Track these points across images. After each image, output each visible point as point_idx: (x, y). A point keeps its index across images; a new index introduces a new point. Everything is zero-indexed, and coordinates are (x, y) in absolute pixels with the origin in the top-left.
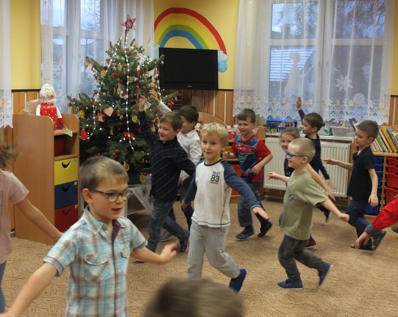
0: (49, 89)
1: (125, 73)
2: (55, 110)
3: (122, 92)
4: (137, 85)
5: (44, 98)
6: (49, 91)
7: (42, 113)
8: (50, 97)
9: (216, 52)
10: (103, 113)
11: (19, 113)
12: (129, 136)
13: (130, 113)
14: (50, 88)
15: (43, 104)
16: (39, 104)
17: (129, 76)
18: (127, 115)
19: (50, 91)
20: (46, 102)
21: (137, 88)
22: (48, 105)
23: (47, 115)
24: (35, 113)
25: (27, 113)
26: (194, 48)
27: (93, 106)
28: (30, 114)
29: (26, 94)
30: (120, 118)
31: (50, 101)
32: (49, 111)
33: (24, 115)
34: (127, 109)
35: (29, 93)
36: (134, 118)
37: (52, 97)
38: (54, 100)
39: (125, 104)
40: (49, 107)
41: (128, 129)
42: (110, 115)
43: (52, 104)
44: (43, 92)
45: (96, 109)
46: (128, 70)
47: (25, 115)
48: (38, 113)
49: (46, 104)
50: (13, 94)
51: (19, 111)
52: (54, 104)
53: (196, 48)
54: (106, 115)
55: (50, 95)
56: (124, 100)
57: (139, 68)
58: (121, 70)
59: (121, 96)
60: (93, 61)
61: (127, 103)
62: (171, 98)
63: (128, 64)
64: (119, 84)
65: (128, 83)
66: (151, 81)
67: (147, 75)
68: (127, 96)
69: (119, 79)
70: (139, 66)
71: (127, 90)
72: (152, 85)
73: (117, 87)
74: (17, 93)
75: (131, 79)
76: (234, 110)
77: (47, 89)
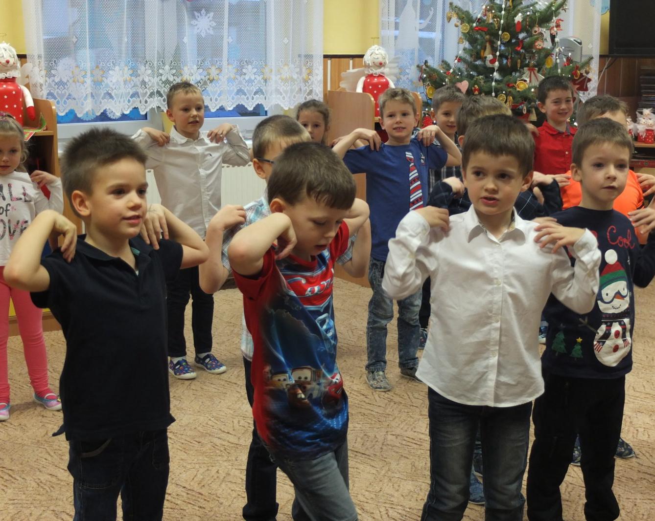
0: (377, 52)
1: (496, 26)
2: (386, 84)
3: (490, 57)
4: (518, 46)
5: (368, 66)
6: (376, 57)
7: (365, 89)
8: (378, 64)
11: (338, 90)
14: (380, 51)
15: (367, 76)
16: (362, 76)
17: (504, 31)
19: (379, 56)
20: (371, 72)
21: (517, 50)
22: (375, 77)
23: (371, 91)
24: (355, 89)
25: (344, 89)
28: (348, 91)
29: (352, 61)
31: (378, 71)
32: (375, 86)
33: (341, 93)
34: (494, 84)
35: (357, 60)
37: (381, 65)
40: (376, 79)
43: (380, 76)
44: (367, 59)
46: (502, 21)
48: (359, 90)
49: (371, 76)
50: (329, 62)
52: (385, 76)
55: (377, 61)
56: (492, 70)
57: (519, 18)
58: (491, 21)
59: (488, 64)
60: (460, 9)
61: (496, 75)
62: (577, 68)
63: (503, 12)
64: (488, 45)
65: (499, 43)
66: (537, 39)
67: (536, 29)
68: (497, 64)
69: (488, 37)
70: (520, 14)
71: (498, 53)
72: (539, 45)
73: (485, 49)
74: (337, 59)
75: (507, 36)
77: (374, 53)
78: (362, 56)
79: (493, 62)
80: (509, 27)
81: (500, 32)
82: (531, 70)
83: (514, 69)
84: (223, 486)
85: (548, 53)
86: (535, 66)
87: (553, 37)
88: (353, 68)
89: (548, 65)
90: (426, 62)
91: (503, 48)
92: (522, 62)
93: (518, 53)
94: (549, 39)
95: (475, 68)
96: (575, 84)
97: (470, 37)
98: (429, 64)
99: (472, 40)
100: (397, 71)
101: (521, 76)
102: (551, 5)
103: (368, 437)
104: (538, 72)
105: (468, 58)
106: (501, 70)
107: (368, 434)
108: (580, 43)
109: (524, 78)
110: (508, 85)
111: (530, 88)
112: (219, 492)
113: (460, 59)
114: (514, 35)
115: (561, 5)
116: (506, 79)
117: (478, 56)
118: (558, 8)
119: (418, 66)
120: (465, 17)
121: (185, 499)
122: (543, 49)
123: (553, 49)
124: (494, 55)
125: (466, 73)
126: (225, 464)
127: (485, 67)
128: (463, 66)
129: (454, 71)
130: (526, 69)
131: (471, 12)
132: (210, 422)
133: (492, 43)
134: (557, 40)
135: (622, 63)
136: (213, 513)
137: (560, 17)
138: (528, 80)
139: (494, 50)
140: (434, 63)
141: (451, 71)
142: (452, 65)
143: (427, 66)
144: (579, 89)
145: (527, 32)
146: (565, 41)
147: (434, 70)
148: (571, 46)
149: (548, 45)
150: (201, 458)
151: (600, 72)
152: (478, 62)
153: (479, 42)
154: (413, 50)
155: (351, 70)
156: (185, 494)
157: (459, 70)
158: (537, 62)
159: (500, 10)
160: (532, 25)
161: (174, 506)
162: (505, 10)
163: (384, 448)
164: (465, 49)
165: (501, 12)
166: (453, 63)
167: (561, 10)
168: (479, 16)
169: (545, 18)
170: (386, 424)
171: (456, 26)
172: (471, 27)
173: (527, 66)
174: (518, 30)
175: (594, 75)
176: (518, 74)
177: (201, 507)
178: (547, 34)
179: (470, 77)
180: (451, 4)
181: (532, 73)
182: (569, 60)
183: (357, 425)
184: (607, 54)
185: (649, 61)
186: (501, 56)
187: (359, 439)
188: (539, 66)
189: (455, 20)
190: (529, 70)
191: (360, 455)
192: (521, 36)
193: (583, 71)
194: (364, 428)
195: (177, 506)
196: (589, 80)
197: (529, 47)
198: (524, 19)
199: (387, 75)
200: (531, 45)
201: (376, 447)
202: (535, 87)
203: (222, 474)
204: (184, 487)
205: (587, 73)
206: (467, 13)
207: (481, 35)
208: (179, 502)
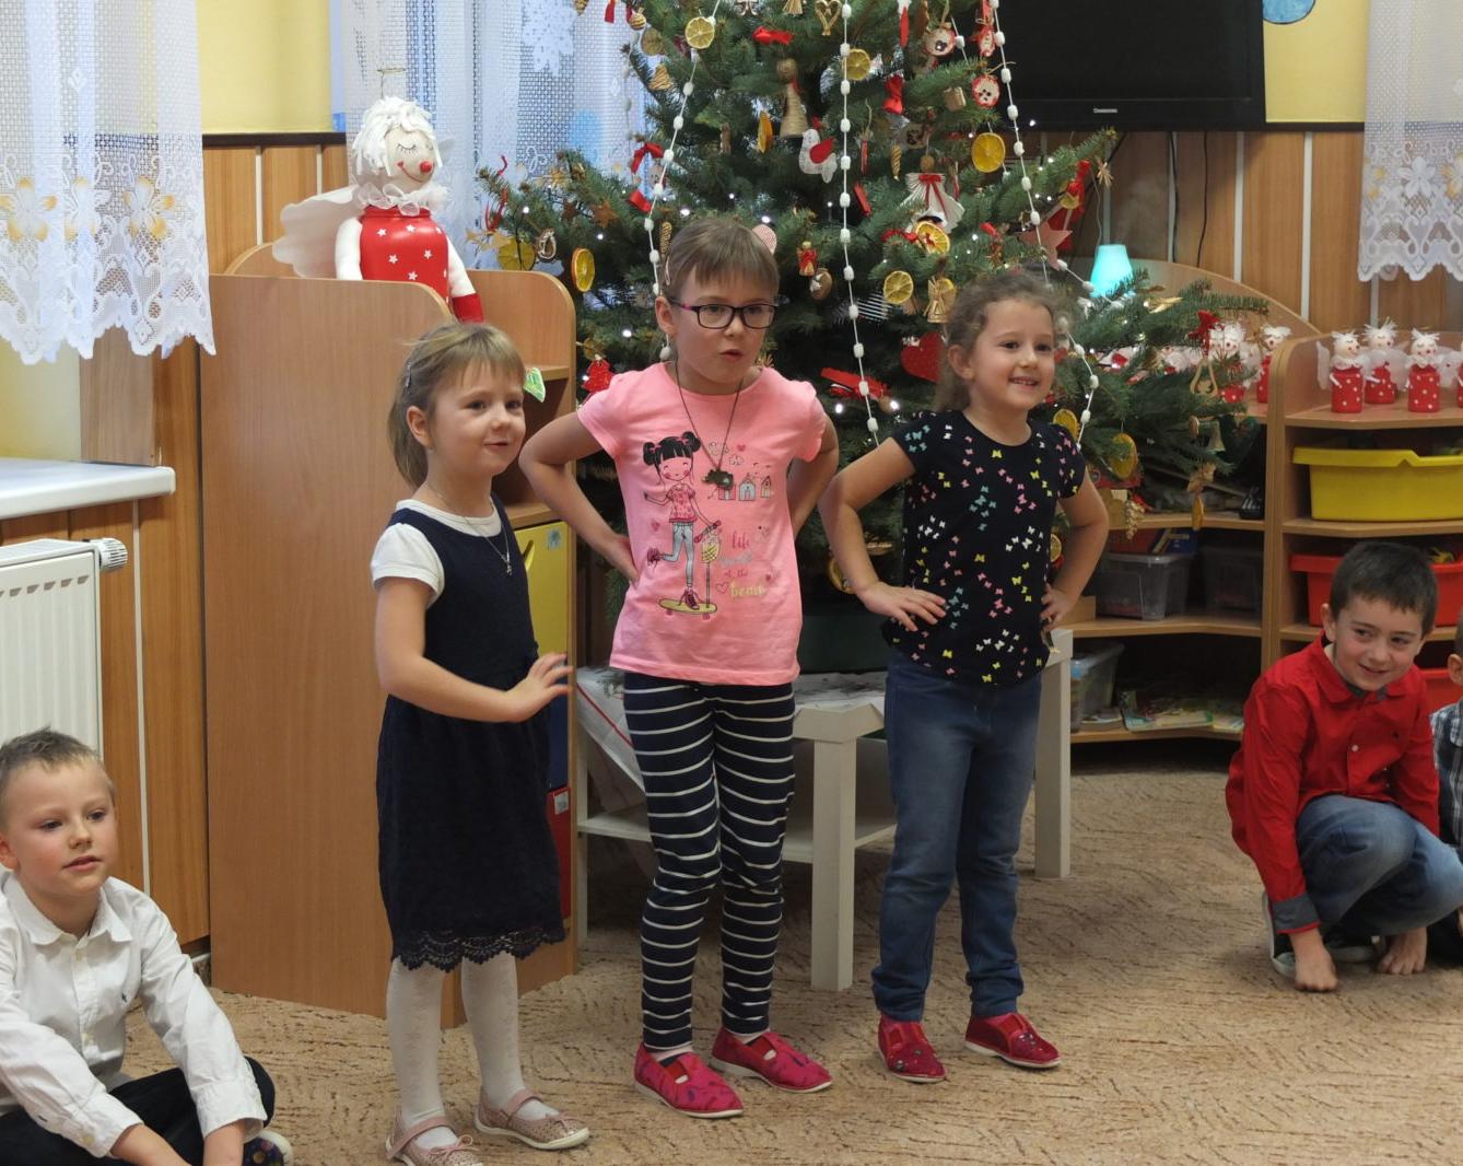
0: (407, 125)
1: (827, 27)
2: (442, 249)
3: (812, 136)
4: (890, 94)
5: (377, 179)
6: (407, 141)
7: (366, 267)
8: (415, 170)
11: (232, 273)
12: (864, 388)
13: (865, 258)
14: (414, 120)
15: (371, 216)
16: (350, 216)
17: (852, 43)
18: (849, 272)
19: (416, 139)
20: (393, 200)
21: (891, 111)
22: (406, 219)
23: (399, 273)
24: (330, 267)
25: (289, 268)
27: (649, 224)
28: (302, 276)
29: (258, 159)
30: (815, 285)
31: (415, 197)
32: (410, 252)
33: (270, 282)
34: (845, 234)
35: (275, 152)
36: (898, 287)
37: (427, 171)
38: (432, 193)
39: (837, 209)
40: (410, 228)
41: (859, 350)
43: (425, 214)
44: (375, 148)
45: (664, 239)
46: (847, 10)
47: (272, 280)
48: (349, 267)
49: (391, 216)
51: (228, 261)
52: (434, 215)
55: (413, 160)
59: (808, 163)
64: (791, 94)
67: (943, 36)
69: (789, 64)
72: (986, 91)
75: (863, 60)
76: (1365, 244)
77: (398, 126)
79: (818, 154)
81: (845, 48)
82: (929, 179)
89: (986, 162)
130: (913, 177)
181: (932, 188)
190: (924, 180)
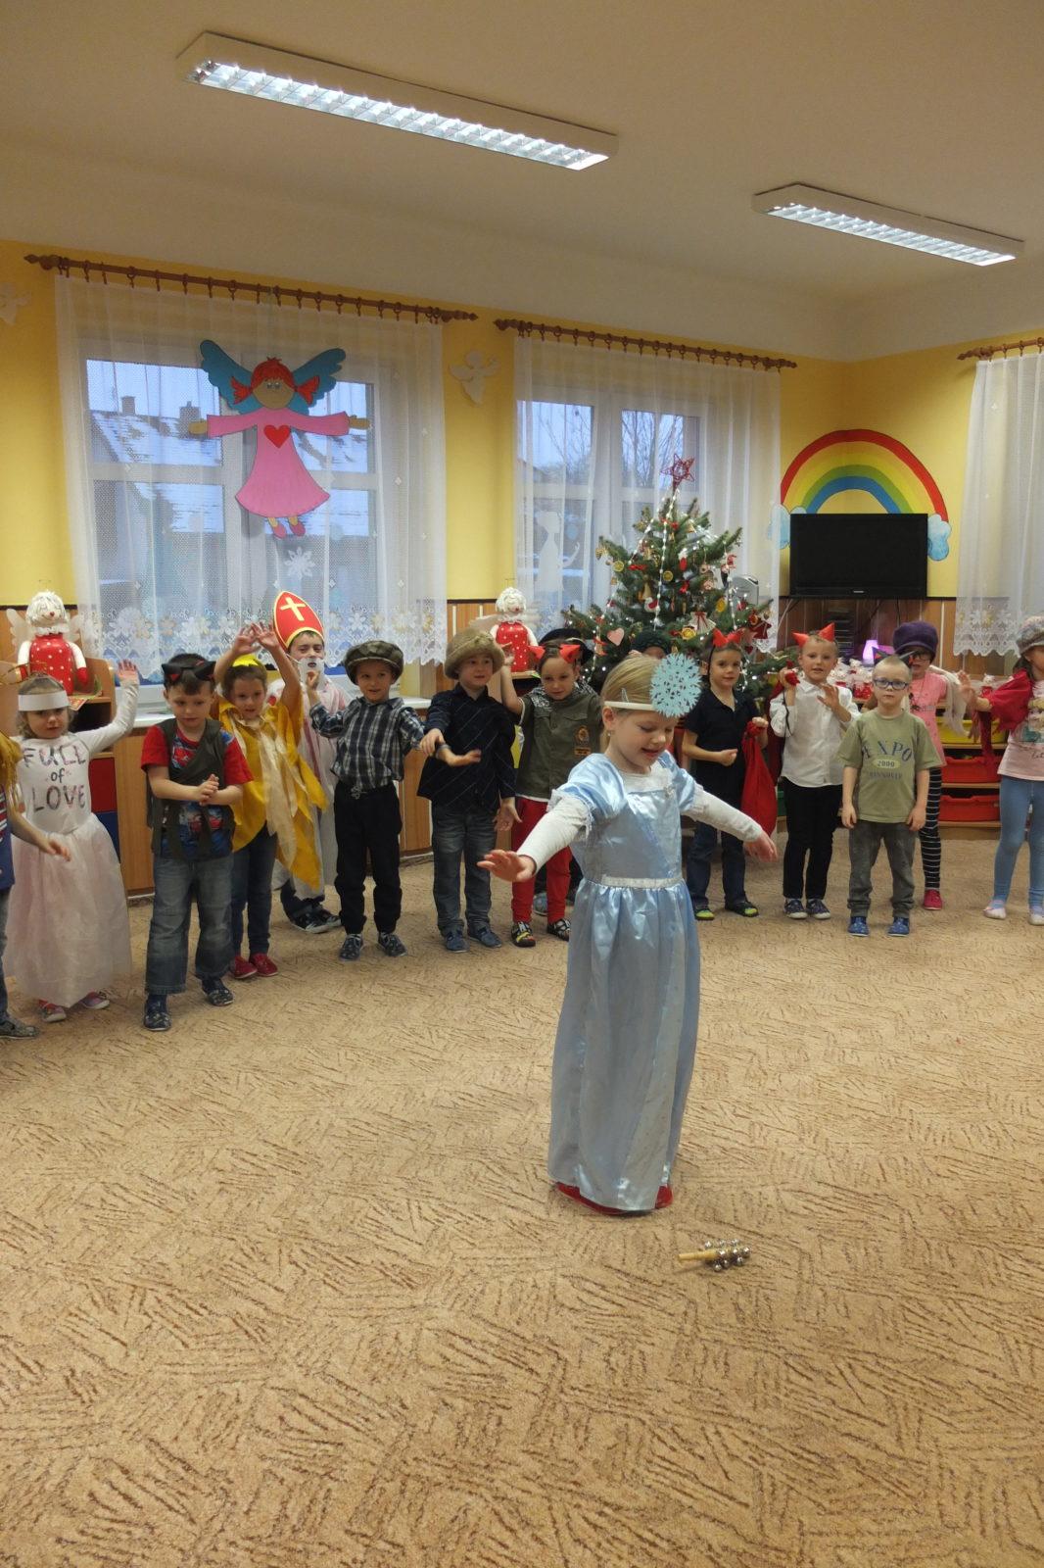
0: (512, 596)
1: (656, 563)
2: (524, 635)
3: (649, 600)
5: (502, 613)
6: (512, 601)
7: (498, 640)
8: (514, 610)
9: (924, 517)
10: (604, 639)
14: (515, 594)
15: (501, 623)
16: (495, 623)
17: (665, 569)
19: (515, 600)
20: (505, 620)
21: (682, 592)
22: (512, 625)
26: (884, 511)
29: (482, 607)
31: (514, 618)
32: (511, 636)
35: (487, 605)
37: (517, 611)
38: (522, 617)
40: (514, 628)
42: (618, 643)
43: (517, 624)
44: (501, 603)
46: (663, 558)
49: (505, 624)
50: (454, 608)
52: (522, 624)
53: (885, 512)
54: (610, 642)
55: (514, 607)
56: (653, 615)
57: (683, 554)
58: (649, 558)
59: (647, 608)
60: (612, 544)
61: (657, 621)
62: (755, 612)
63: (664, 547)
64: (647, 586)
65: (660, 583)
66: (706, 579)
67: (704, 566)
68: (658, 608)
69: (646, 576)
70: (685, 549)
71: (659, 596)
72: (709, 585)
73: (643, 591)
74: (464, 605)
75: (669, 575)
76: (956, 642)
77: (510, 597)
78: (494, 601)
79: (653, 605)
80: (672, 564)
81: (661, 571)
82: (700, 614)
83: (679, 613)
84: (325, 1142)
85: (719, 595)
86: (703, 610)
87: (724, 576)
88: (484, 614)
89: (719, 609)
90: (572, 607)
91: (665, 590)
92: (688, 605)
93: (682, 594)
94: (720, 579)
95: (632, 613)
96: (752, 631)
97: (625, 577)
98: (576, 609)
99: (627, 580)
100: (537, 617)
101: (687, 623)
102: (722, 538)
103: (510, 1069)
104: (708, 616)
105: (623, 601)
106: (663, 615)
107: (510, 1066)
108: (756, 583)
109: (691, 624)
110: (672, 633)
111: (698, 636)
112: (319, 1151)
113: (614, 603)
114: (678, 574)
115: (734, 539)
116: (669, 626)
117: (635, 599)
118: (729, 543)
119: (562, 612)
120: (618, 553)
121: (275, 1161)
122: (714, 590)
123: (724, 590)
124: (655, 599)
125: (620, 620)
126: (328, 1111)
127: (643, 611)
128: (616, 611)
129: (606, 617)
130: (692, 613)
131: (625, 546)
132: (309, 1056)
133: (652, 584)
134: (729, 579)
135: (806, 605)
136: (310, 1180)
137: (731, 553)
138: (696, 627)
139: (654, 592)
140: (582, 608)
141: (603, 617)
142: (604, 610)
143: (573, 612)
144: (757, 637)
145: (694, 570)
146: (738, 580)
147: (581, 616)
148: (746, 586)
149: (719, 585)
150: (296, 1104)
151: (780, 615)
152: (636, 607)
153: (636, 582)
154: (555, 595)
155: (481, 617)
156: (275, 1155)
157: (613, 615)
158: (707, 605)
159: (661, 544)
160: (699, 563)
161: (260, 1171)
162: (667, 544)
163: (530, 1083)
164: (618, 591)
165: (661, 546)
166: (605, 607)
167: (733, 544)
168: (635, 552)
169: (715, 553)
170: (531, 1052)
171: (608, 564)
172: (626, 565)
173: (695, 609)
174: (682, 568)
175: (774, 621)
176: (683, 620)
177: (295, 1172)
178: (717, 573)
179: (626, 624)
180: (601, 538)
181: (701, 618)
182: (745, 603)
183: (495, 1055)
184: (788, 594)
185: (837, 602)
186: (662, 598)
187: (498, 1073)
188: (709, 610)
189: (606, 556)
190: (696, 615)
191: (499, 1094)
192: (686, 575)
193: (761, 616)
194: (503, 1058)
195: (265, 1173)
196: (769, 626)
197: (696, 589)
198: (690, 555)
199: (526, 623)
200: (699, 586)
201: (519, 1083)
202: (705, 635)
203: (324, 1125)
204: (275, 1145)
205: (766, 617)
206: (621, 549)
207: (638, 574)
208: (267, 1166)
